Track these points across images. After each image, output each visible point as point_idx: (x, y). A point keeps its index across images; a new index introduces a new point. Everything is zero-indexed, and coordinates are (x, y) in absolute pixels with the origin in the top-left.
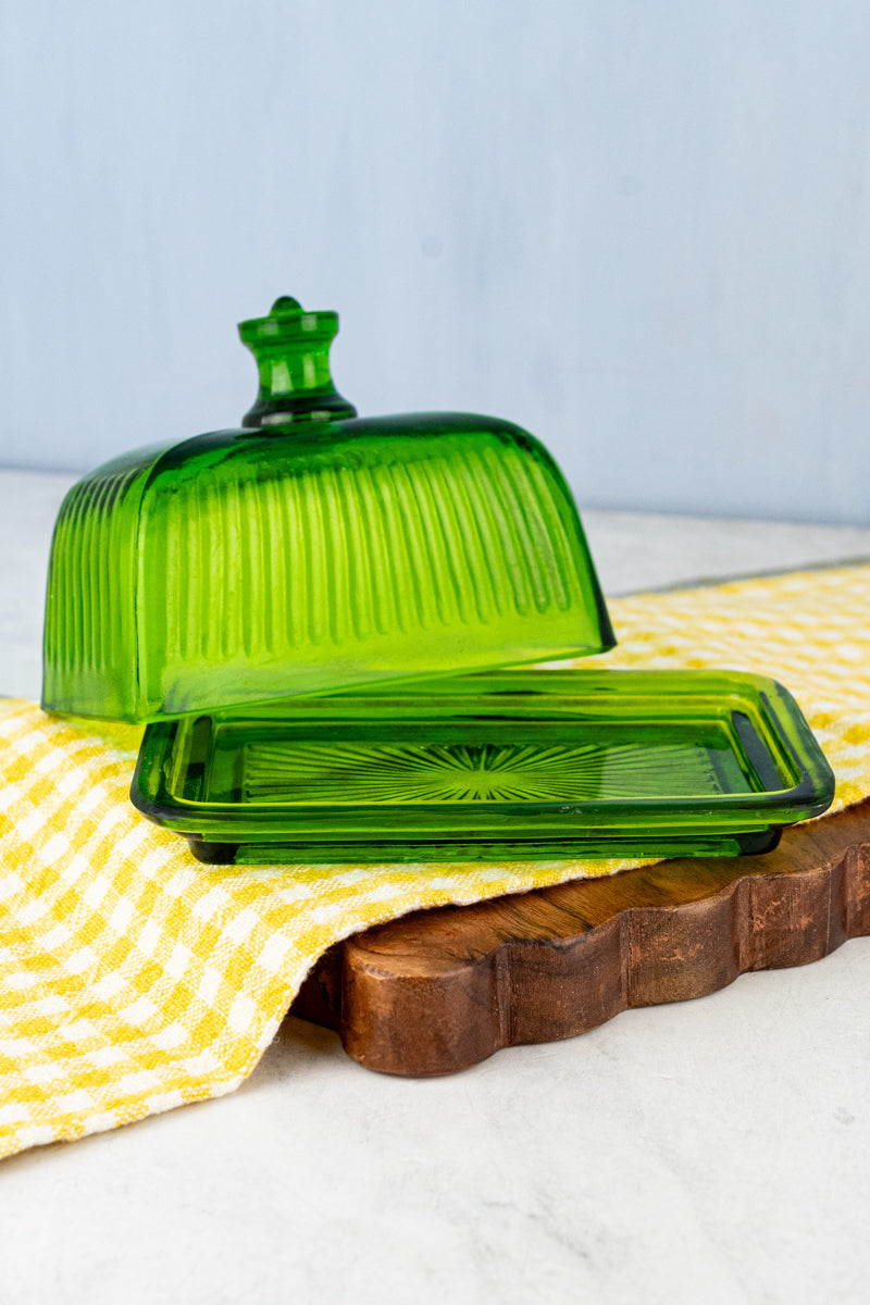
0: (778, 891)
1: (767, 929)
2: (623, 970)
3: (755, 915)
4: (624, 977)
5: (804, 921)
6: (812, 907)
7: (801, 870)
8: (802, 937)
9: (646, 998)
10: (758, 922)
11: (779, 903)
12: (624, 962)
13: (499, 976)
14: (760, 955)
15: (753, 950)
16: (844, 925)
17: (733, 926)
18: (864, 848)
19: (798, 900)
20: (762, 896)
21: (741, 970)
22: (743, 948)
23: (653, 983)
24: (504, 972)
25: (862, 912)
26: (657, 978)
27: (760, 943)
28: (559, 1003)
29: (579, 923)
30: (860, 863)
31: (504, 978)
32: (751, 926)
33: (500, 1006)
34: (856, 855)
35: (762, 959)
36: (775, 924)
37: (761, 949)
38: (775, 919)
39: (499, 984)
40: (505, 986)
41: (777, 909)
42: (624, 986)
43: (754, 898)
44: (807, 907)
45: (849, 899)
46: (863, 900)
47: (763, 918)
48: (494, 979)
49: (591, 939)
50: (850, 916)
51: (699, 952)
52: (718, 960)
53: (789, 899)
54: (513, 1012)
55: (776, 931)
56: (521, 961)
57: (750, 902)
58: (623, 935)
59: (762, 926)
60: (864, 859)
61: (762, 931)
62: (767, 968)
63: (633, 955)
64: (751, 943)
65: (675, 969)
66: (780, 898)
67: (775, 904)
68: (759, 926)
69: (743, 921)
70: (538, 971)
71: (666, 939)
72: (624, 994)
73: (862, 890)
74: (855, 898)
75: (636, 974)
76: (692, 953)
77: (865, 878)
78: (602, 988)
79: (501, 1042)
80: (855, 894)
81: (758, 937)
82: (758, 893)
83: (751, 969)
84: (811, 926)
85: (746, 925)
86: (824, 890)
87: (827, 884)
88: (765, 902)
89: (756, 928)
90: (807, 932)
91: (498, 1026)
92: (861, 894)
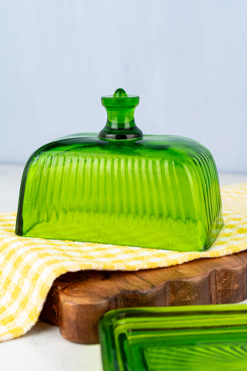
0: (226, 275)
1: (222, 289)
2: (168, 304)
3: (218, 284)
5: (236, 286)
6: (239, 281)
7: (234, 267)
8: (236, 292)
10: (219, 286)
11: (226, 279)
12: (168, 300)
14: (220, 299)
15: (217, 297)
17: (209, 287)
19: (233, 278)
20: (220, 276)
22: (213, 297)
24: (120, 303)
27: (220, 294)
29: (150, 285)
32: (216, 288)
35: (221, 301)
36: (225, 287)
37: (220, 297)
38: (225, 285)
41: (226, 282)
43: (217, 277)
44: (237, 281)
47: (220, 285)
49: (154, 290)
51: (196, 297)
52: (203, 299)
53: (230, 278)
55: (226, 290)
56: (127, 299)
57: (216, 279)
58: (167, 290)
59: (220, 288)
61: (220, 290)
63: (171, 298)
64: (217, 294)
65: (187, 303)
66: (227, 277)
67: (225, 280)
68: (219, 288)
69: (213, 286)
70: (134, 303)
71: (183, 292)
76: (193, 297)
81: (219, 292)
82: (218, 276)
84: (238, 288)
85: (214, 288)
86: (243, 275)
87: (244, 273)
88: (221, 279)
89: (218, 289)
90: (237, 290)
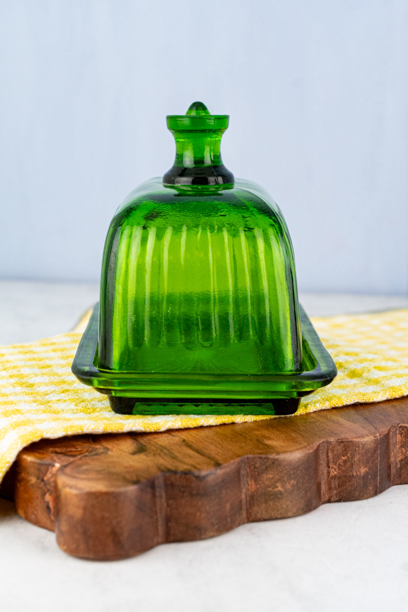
0: (345, 450)
1: (339, 475)
2: (243, 496)
3: (331, 465)
4: (244, 501)
5: (363, 470)
6: (368, 461)
7: (360, 437)
8: (362, 480)
9: (259, 516)
10: (333, 470)
11: (346, 457)
12: (244, 490)
13: (157, 494)
14: (335, 492)
15: (330, 488)
16: (389, 475)
17: (316, 470)
18: (401, 427)
19: (358, 456)
20: (335, 452)
21: (322, 501)
22: (324, 487)
23: (263, 505)
24: (161, 492)
25: (401, 468)
26: (266, 502)
27: (334, 483)
28: (198, 514)
29: (213, 462)
30: (399, 436)
31: (161, 497)
32: (329, 473)
33: (159, 515)
34: (396, 431)
35: (336, 494)
36: (344, 471)
37: (335, 488)
38: (344, 468)
39: (158, 501)
40: (162, 502)
41: (345, 462)
42: (244, 507)
43: (330, 454)
44: (365, 461)
45: (392, 459)
46: (401, 460)
47: (336, 467)
48: (154, 496)
49: (220, 472)
50: (393, 471)
51: (293, 486)
52: (306, 492)
53: (353, 456)
54: (168, 520)
55: (345, 476)
56: (172, 485)
57: (328, 456)
58: (243, 472)
59: (336, 473)
60: (401, 434)
61: (335, 476)
62: (339, 501)
63: (249, 487)
64: (329, 483)
65: (277, 496)
66: (346, 454)
67: (344, 458)
68: (334, 472)
69: (323, 468)
70: (184, 492)
71: (271, 476)
72: (244, 512)
73: (400, 454)
74: (396, 459)
75: (252, 499)
76: (288, 486)
77: (402, 446)
78: (228, 506)
79: (160, 540)
80: (395, 457)
81: (333, 480)
82: (333, 451)
83: (329, 501)
84: (367, 474)
85: (325, 472)
86: (375, 451)
87: (377, 447)
88: (336, 457)
89: (332, 474)
90: (365, 477)
91: (157, 528)
92: (400, 457)
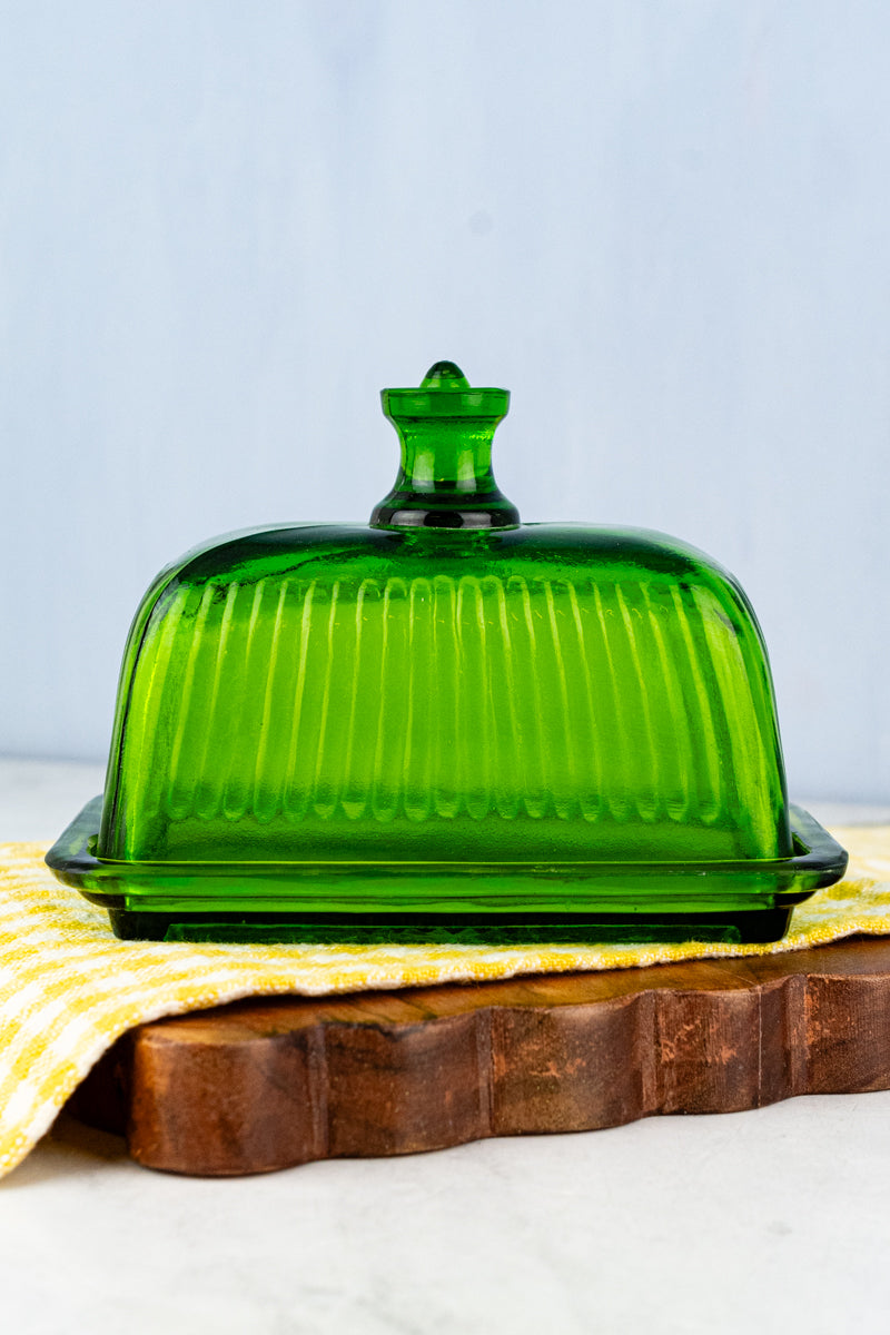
0: (691, 1012)
1: (679, 1060)
2: (482, 1083)
3: (663, 1040)
4: (483, 1094)
5: (726, 1054)
6: (736, 1037)
7: (720, 988)
8: (724, 1073)
9: (513, 1124)
10: (668, 1050)
11: (692, 1027)
12: (484, 1073)
13: (312, 1062)
14: (671, 1093)
15: (661, 1087)
16: (786, 1071)
17: (631, 1046)
18: (811, 979)
19: (716, 1026)
20: (671, 1016)
21: (645, 1109)
22: (648, 1084)
23: (522, 1104)
24: (319, 1058)
25: (812, 1062)
26: (527, 1098)
27: (670, 1077)
28: (389, 1105)
29: (422, 1013)
30: (807, 998)
31: (319, 1068)
32: (658, 1055)
33: (314, 1102)
34: (801, 987)
35: (673, 1098)
36: (688, 1054)
37: (671, 1086)
38: (688, 1047)
39: (313, 1077)
40: (321, 1078)
41: (690, 1035)
42: (484, 1105)
43: (661, 1019)
44: (729, 1036)
45: (794, 1042)
46: (813, 1046)
47: (672, 1044)
48: (305, 1063)
49: (432, 1029)
50: (796, 1065)
51: (580, 1069)
52: (607, 1084)
53: (705, 1025)
54: (332, 1112)
55: (691, 1064)
56: (341, 1046)
57: (656, 1024)
58: (481, 1037)
59: (672, 1056)
60: (812, 994)
61: (671, 1062)
62: (680, 1112)
63: (493, 1066)
64: (660, 1077)
65: (549, 1088)
66: (693, 1020)
67: (688, 1028)
68: (669, 1055)
69: (646, 1045)
70: (362, 1061)
71: (536, 1048)
72: (484, 1114)
73: (811, 1033)
74: (801, 1041)
75: (501, 1090)
76: (570, 1070)
77: (814, 1018)
78: (449, 1096)
80: (801, 1037)
81: (667, 1070)
82: (666, 1013)
83: (660, 1112)
84: (733, 1062)
85: (652, 1053)
86: (752, 1017)
87: (755, 1011)
88: (674, 1026)
89: (665, 1058)
90: (730, 1068)
92: (810, 1038)
